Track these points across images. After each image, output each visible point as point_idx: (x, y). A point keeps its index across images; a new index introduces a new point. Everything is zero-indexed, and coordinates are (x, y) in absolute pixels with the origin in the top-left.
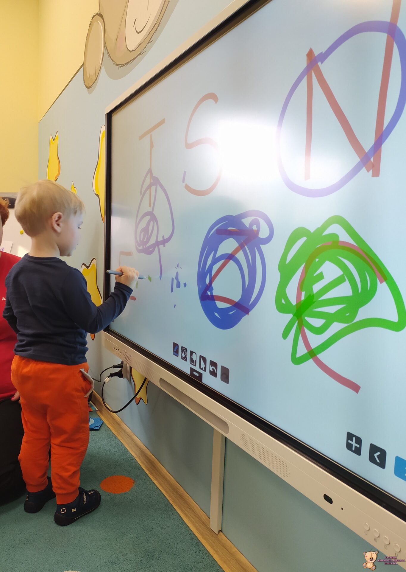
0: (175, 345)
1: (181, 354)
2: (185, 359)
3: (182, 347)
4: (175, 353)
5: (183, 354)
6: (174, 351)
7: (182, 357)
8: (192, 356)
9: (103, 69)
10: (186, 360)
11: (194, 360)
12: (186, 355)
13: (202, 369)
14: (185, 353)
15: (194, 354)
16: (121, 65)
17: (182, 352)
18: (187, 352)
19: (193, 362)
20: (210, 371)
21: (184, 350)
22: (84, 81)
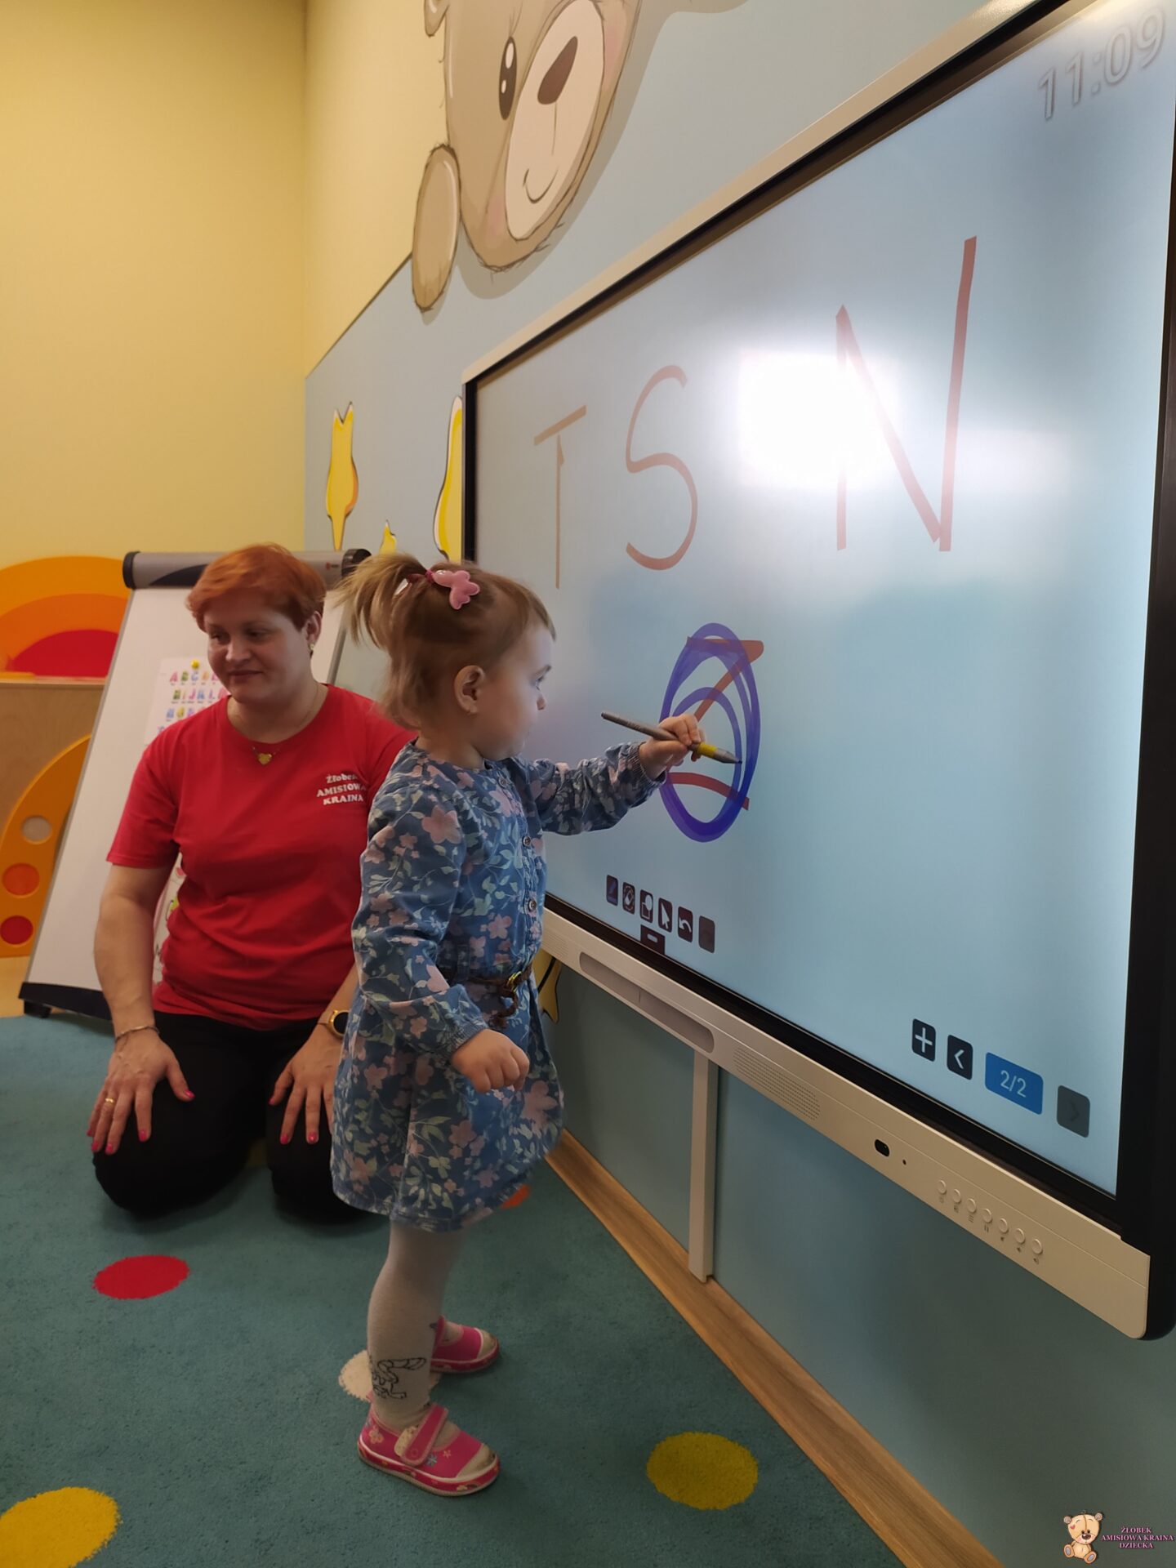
0: (612, 881)
1: (624, 899)
2: (630, 908)
3: (625, 884)
4: (610, 898)
5: (627, 899)
6: (608, 894)
7: (624, 905)
8: (644, 901)
9: (456, 271)
10: (632, 912)
11: (649, 909)
12: (634, 900)
13: (662, 926)
14: (630, 898)
15: (648, 897)
16: (496, 269)
17: (625, 894)
18: (634, 893)
19: (646, 914)
20: (679, 929)
21: (629, 889)
22: (413, 291)
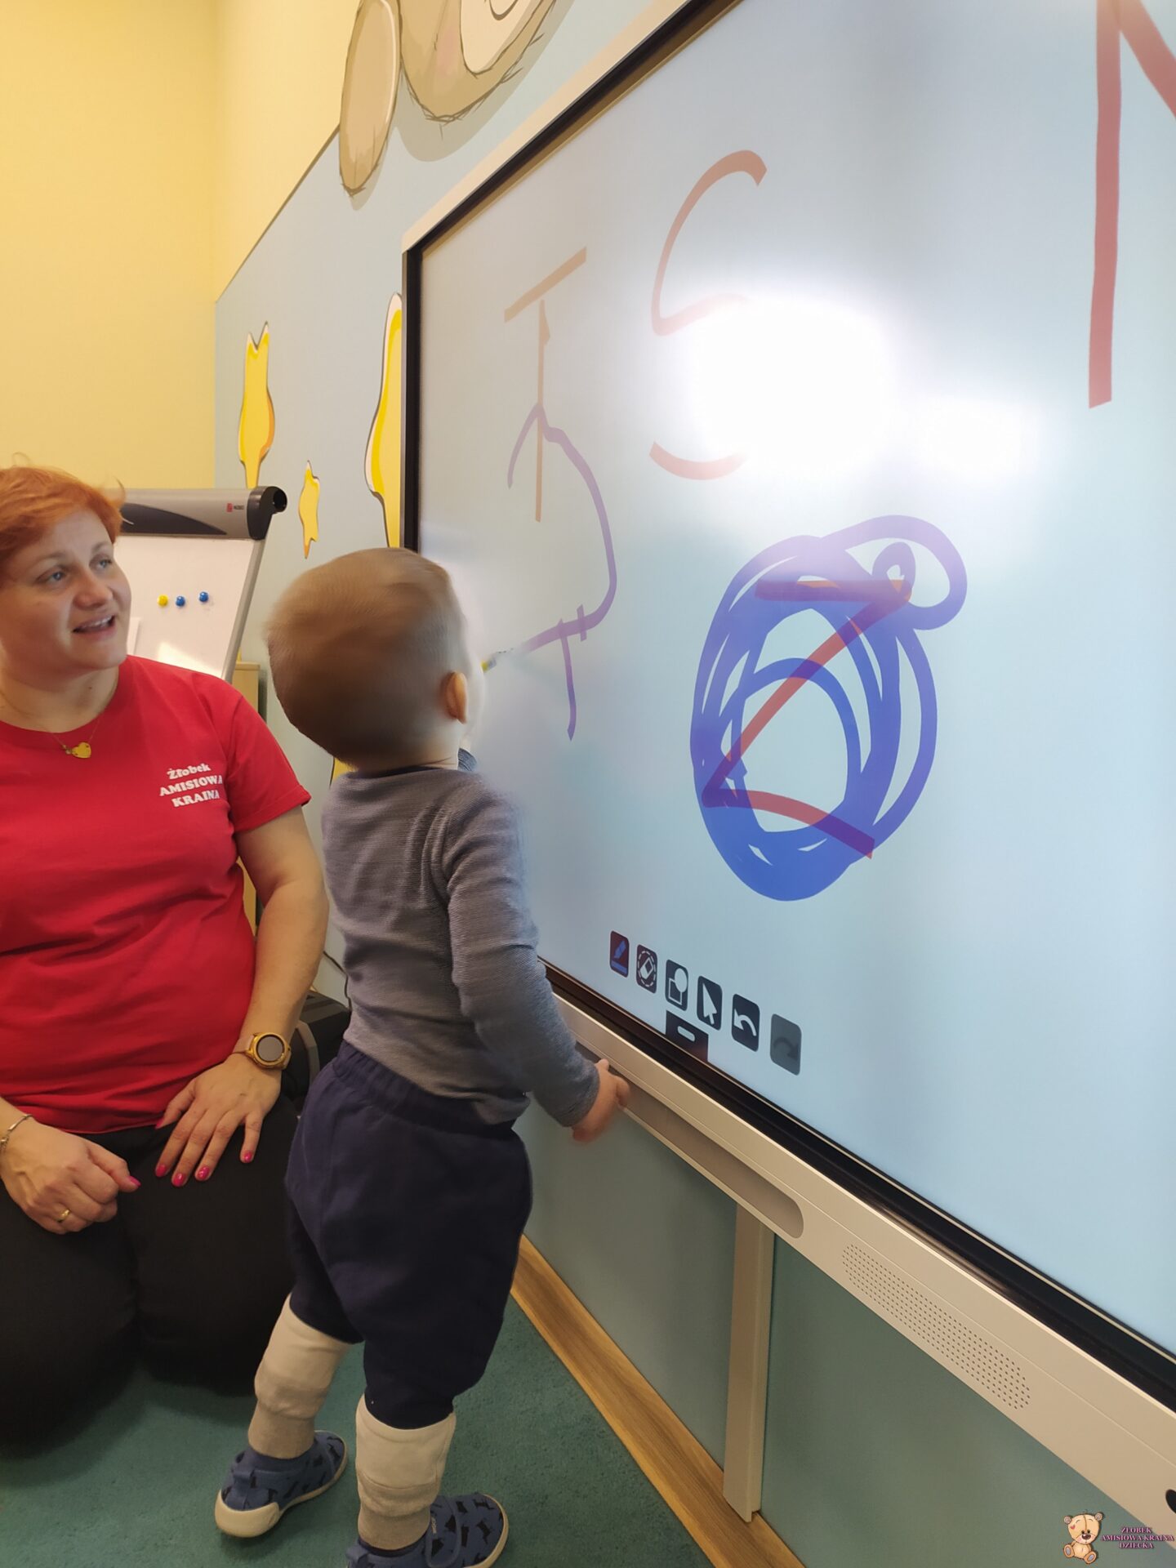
0: (618, 941)
4: (617, 966)
9: (395, 135)
16: (447, 119)
22: (341, 173)
